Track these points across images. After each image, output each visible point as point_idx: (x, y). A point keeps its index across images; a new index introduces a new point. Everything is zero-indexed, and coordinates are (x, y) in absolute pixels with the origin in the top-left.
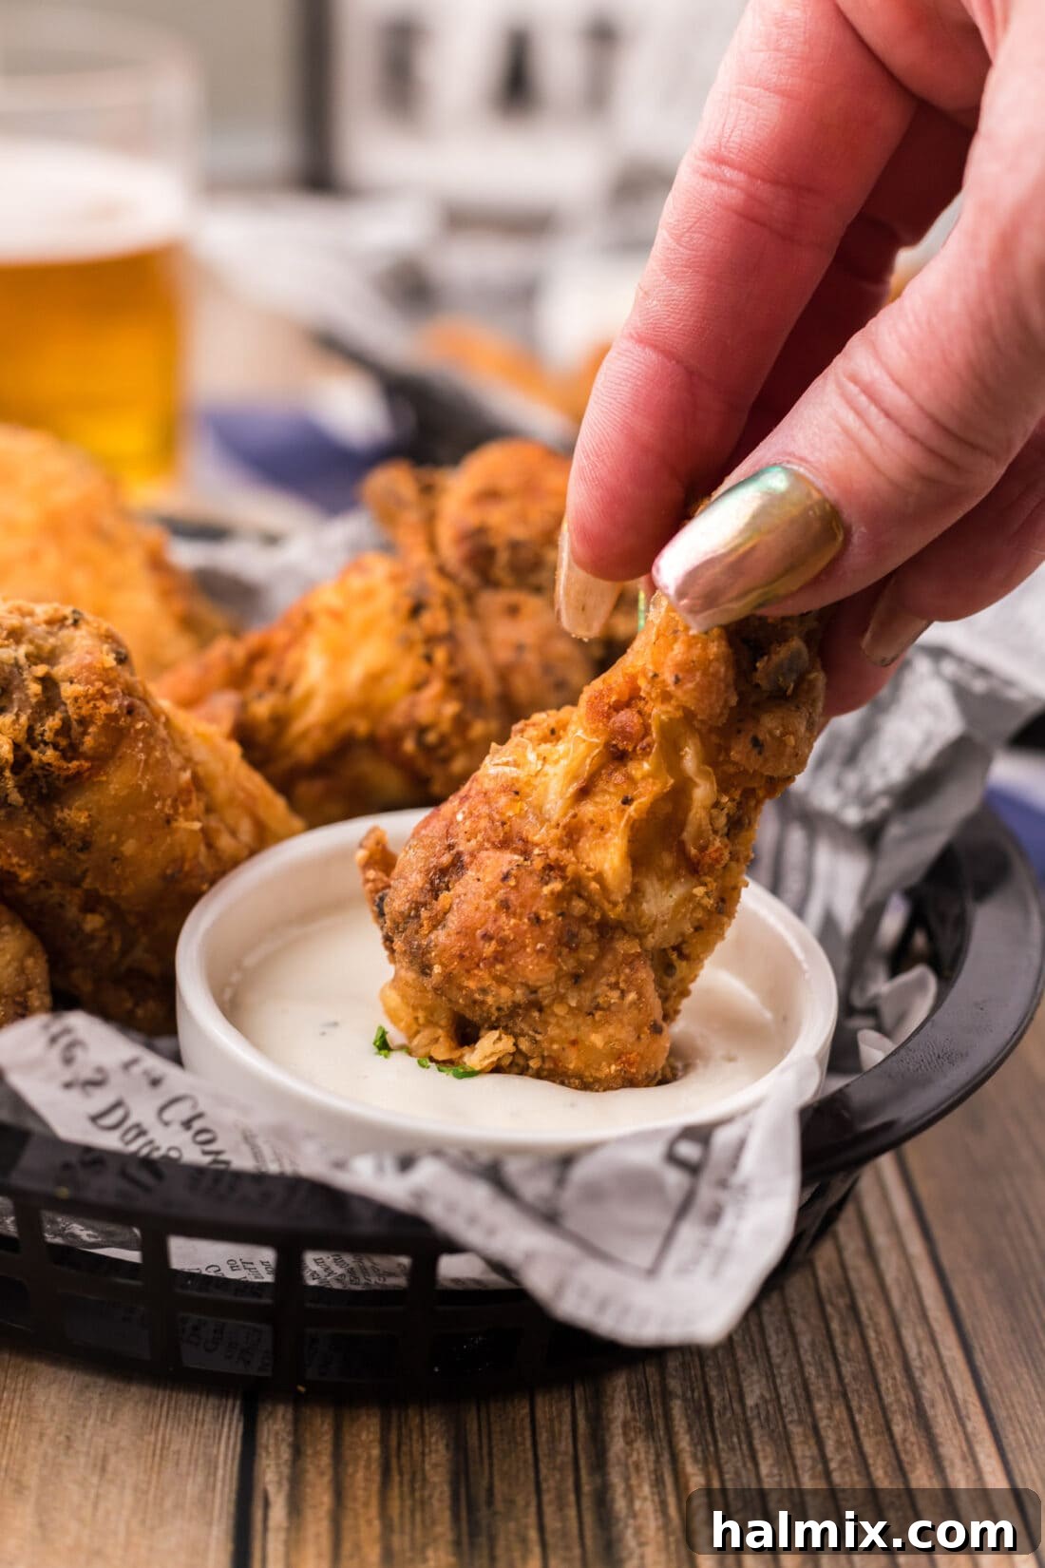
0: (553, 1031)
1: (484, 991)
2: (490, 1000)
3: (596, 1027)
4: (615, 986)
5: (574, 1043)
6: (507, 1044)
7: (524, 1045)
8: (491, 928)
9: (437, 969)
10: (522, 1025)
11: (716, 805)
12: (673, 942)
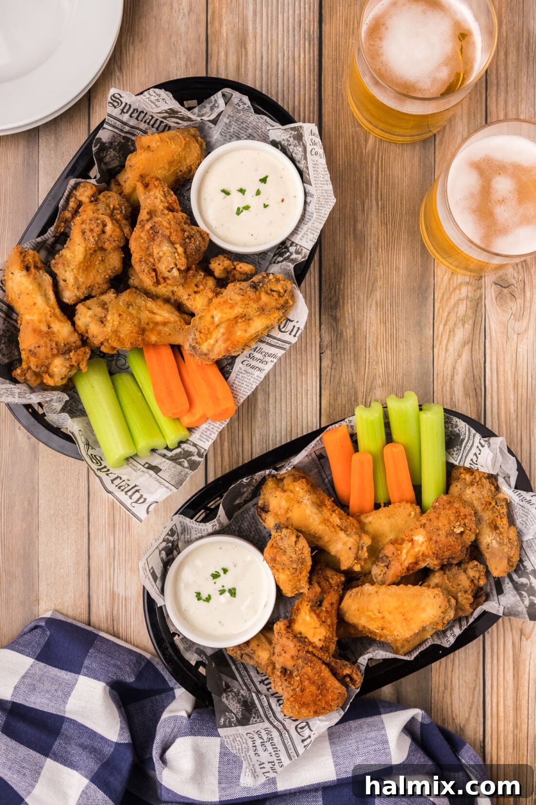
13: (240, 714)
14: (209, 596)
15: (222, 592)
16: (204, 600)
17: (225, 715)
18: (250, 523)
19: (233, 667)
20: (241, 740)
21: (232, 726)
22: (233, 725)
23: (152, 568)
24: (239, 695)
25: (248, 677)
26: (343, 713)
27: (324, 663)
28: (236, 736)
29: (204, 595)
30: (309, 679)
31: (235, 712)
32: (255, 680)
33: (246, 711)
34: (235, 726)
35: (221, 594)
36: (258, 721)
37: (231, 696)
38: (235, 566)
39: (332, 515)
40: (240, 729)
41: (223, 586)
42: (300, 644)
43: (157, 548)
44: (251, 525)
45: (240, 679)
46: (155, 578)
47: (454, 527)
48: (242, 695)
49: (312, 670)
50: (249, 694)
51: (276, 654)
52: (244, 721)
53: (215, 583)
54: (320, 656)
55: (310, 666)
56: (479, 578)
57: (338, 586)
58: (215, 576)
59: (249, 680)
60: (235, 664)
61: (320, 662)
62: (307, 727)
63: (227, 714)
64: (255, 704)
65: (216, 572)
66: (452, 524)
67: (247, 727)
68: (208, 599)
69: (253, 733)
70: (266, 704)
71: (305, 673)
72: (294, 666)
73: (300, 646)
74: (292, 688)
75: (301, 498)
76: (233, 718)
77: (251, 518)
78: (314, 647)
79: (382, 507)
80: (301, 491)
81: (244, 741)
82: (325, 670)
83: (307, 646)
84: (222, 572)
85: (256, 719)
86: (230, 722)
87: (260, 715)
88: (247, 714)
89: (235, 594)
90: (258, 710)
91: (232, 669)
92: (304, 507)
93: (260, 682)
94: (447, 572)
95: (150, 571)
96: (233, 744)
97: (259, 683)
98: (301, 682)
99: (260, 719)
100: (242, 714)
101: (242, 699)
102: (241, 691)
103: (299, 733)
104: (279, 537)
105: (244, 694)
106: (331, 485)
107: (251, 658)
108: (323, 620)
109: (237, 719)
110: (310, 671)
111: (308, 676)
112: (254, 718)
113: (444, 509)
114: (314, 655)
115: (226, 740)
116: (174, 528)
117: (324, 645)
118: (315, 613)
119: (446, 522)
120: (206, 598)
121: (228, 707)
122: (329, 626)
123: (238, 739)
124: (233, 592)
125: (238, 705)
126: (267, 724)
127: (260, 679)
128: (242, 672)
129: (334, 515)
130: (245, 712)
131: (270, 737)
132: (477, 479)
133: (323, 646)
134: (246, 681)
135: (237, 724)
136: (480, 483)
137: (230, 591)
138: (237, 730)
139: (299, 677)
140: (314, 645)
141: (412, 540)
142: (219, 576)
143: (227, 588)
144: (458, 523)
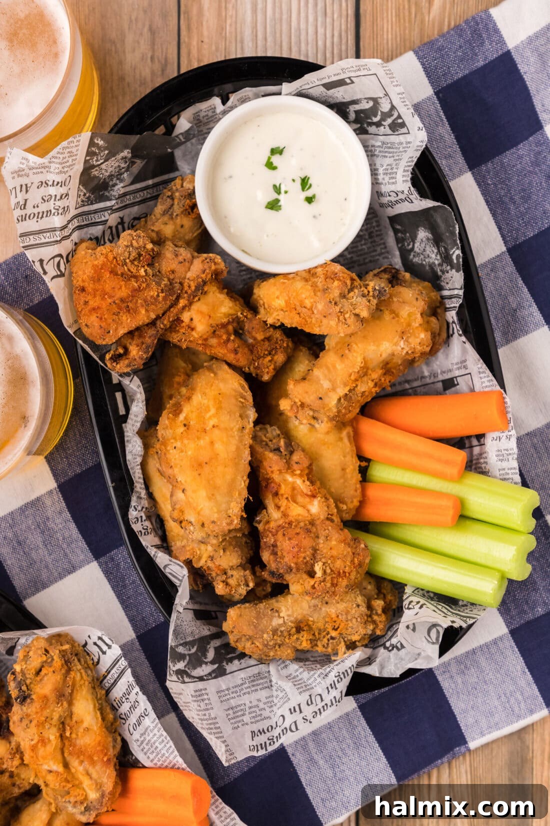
0: (325, 551)
1: (305, 558)
2: (308, 559)
3: (330, 540)
4: (325, 530)
5: (331, 549)
6: (320, 564)
7: (323, 560)
8: (292, 546)
9: (292, 565)
10: (318, 557)
11: (304, 481)
12: (327, 514)
13: (96, 173)
14: (275, 168)
15: (277, 189)
16: (269, 158)
17: (106, 149)
18: (365, 254)
19: (150, 182)
20: (68, 164)
21: (87, 155)
22: (88, 158)
23: (353, 82)
24: (118, 179)
25: (132, 201)
26: (71, 331)
27: (158, 318)
28: (74, 158)
29: (276, 160)
30: (139, 290)
31: (103, 166)
32: (127, 211)
33: (97, 185)
34: (86, 161)
35: (275, 186)
36: (79, 200)
37: (123, 165)
38: (314, 217)
39: (373, 381)
40: (79, 167)
41: (286, 192)
42: (193, 288)
43: (387, 95)
44: (361, 255)
45: (133, 187)
46: (329, 86)
47: (324, 564)
48: (116, 184)
49: (152, 297)
50: (114, 196)
51: (176, 249)
52: (86, 177)
53: (294, 180)
54: (168, 314)
55: (158, 296)
56: (227, 584)
57: (256, 368)
58: (305, 183)
59: (128, 202)
60: (155, 185)
61: (161, 312)
62: (59, 273)
63: (106, 152)
64: (100, 202)
65: (311, 185)
66: (329, 562)
67: (78, 181)
68: (270, 166)
69: (69, 187)
70: (97, 218)
71: (148, 285)
72: (159, 272)
73: (189, 287)
74: (128, 261)
75: (408, 337)
76: (97, 161)
77: (373, 256)
78: (184, 308)
79: (359, 463)
80: (418, 341)
81: (66, 169)
82: (148, 317)
83: (189, 297)
84: (309, 193)
85: (82, 197)
86: (94, 154)
87: (84, 205)
88: (93, 184)
89: (272, 208)
90: (92, 204)
91: (148, 179)
92: (395, 340)
93: (122, 219)
94: (244, 539)
95: (349, 78)
96: (68, 150)
97: (121, 216)
98: (136, 277)
99: (80, 203)
100: (95, 177)
101: (111, 183)
102: (122, 185)
103: (53, 258)
104: (366, 292)
105: (116, 188)
106: (400, 391)
107: (164, 213)
108: (217, 333)
109: (93, 167)
110: (152, 294)
111: (145, 289)
112: (85, 195)
113: (354, 554)
114: (171, 307)
115: (75, 141)
116: (404, 130)
117: (184, 324)
118: (229, 323)
119: (334, 553)
120: (272, 163)
121: (114, 156)
122: (206, 340)
123: (70, 160)
124: (274, 205)
125: (108, 174)
126: (73, 212)
127: (126, 220)
128: (141, 194)
129: (371, 384)
130: (96, 182)
131: (60, 212)
132: (375, 617)
133: (183, 321)
134: (128, 197)
135: (87, 165)
136: (369, 619)
137: (277, 201)
138: (79, 163)
139: (144, 274)
140: (187, 309)
141: (314, 496)
142: (303, 189)
143: (282, 197)
144: (328, 571)
